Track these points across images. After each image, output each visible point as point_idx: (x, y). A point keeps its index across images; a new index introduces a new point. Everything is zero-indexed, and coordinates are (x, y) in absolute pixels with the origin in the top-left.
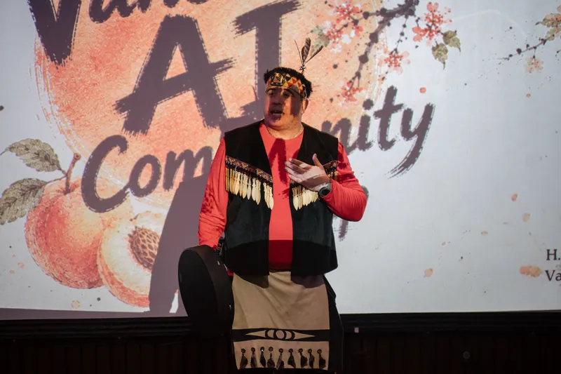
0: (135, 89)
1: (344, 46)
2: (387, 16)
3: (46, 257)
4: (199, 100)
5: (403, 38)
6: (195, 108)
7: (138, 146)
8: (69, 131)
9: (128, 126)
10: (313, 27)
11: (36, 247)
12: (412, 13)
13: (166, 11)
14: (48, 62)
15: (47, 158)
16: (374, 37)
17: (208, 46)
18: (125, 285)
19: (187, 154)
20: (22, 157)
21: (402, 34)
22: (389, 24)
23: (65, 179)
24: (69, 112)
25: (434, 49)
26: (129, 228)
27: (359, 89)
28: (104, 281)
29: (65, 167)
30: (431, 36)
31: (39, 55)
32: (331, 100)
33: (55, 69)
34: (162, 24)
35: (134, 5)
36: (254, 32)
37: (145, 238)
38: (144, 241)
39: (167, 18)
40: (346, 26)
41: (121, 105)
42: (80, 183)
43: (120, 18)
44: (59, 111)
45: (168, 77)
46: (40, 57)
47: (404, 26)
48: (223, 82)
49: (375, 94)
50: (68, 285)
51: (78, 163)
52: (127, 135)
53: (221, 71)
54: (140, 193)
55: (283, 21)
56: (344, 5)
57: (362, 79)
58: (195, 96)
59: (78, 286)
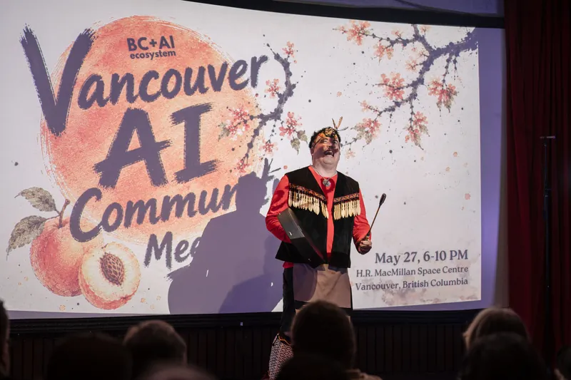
0: (107, 157)
1: (238, 136)
2: (264, 119)
3: (44, 273)
4: (149, 167)
5: (273, 134)
6: (145, 171)
7: (108, 197)
8: (63, 183)
9: (102, 182)
10: (219, 123)
11: (37, 266)
12: (279, 118)
13: (128, 105)
14: (50, 134)
15: (47, 202)
16: (256, 132)
17: (154, 131)
18: (96, 294)
19: (140, 203)
20: (31, 200)
21: (273, 131)
22: (265, 124)
23: (59, 217)
24: (63, 170)
25: (292, 142)
26: (100, 254)
27: (247, 165)
28: (82, 291)
29: (60, 209)
30: (290, 133)
31: (43, 128)
32: (231, 171)
33: (54, 139)
34: (125, 113)
35: (107, 100)
36: (183, 124)
37: (111, 260)
38: (110, 263)
39: (129, 109)
40: (239, 124)
41: (98, 167)
42: (69, 220)
43: (99, 107)
44: (56, 169)
45: (129, 150)
46: (44, 130)
47: (274, 126)
48: (164, 155)
49: (257, 168)
50: (58, 293)
51: (68, 207)
52: (101, 188)
53: (163, 148)
54: (110, 229)
55: (201, 118)
56: (238, 110)
57: (249, 158)
58: (146, 164)
59: (65, 295)
